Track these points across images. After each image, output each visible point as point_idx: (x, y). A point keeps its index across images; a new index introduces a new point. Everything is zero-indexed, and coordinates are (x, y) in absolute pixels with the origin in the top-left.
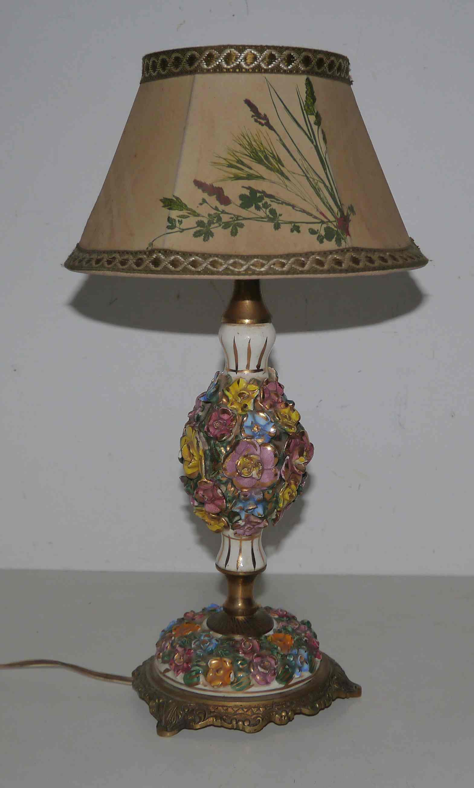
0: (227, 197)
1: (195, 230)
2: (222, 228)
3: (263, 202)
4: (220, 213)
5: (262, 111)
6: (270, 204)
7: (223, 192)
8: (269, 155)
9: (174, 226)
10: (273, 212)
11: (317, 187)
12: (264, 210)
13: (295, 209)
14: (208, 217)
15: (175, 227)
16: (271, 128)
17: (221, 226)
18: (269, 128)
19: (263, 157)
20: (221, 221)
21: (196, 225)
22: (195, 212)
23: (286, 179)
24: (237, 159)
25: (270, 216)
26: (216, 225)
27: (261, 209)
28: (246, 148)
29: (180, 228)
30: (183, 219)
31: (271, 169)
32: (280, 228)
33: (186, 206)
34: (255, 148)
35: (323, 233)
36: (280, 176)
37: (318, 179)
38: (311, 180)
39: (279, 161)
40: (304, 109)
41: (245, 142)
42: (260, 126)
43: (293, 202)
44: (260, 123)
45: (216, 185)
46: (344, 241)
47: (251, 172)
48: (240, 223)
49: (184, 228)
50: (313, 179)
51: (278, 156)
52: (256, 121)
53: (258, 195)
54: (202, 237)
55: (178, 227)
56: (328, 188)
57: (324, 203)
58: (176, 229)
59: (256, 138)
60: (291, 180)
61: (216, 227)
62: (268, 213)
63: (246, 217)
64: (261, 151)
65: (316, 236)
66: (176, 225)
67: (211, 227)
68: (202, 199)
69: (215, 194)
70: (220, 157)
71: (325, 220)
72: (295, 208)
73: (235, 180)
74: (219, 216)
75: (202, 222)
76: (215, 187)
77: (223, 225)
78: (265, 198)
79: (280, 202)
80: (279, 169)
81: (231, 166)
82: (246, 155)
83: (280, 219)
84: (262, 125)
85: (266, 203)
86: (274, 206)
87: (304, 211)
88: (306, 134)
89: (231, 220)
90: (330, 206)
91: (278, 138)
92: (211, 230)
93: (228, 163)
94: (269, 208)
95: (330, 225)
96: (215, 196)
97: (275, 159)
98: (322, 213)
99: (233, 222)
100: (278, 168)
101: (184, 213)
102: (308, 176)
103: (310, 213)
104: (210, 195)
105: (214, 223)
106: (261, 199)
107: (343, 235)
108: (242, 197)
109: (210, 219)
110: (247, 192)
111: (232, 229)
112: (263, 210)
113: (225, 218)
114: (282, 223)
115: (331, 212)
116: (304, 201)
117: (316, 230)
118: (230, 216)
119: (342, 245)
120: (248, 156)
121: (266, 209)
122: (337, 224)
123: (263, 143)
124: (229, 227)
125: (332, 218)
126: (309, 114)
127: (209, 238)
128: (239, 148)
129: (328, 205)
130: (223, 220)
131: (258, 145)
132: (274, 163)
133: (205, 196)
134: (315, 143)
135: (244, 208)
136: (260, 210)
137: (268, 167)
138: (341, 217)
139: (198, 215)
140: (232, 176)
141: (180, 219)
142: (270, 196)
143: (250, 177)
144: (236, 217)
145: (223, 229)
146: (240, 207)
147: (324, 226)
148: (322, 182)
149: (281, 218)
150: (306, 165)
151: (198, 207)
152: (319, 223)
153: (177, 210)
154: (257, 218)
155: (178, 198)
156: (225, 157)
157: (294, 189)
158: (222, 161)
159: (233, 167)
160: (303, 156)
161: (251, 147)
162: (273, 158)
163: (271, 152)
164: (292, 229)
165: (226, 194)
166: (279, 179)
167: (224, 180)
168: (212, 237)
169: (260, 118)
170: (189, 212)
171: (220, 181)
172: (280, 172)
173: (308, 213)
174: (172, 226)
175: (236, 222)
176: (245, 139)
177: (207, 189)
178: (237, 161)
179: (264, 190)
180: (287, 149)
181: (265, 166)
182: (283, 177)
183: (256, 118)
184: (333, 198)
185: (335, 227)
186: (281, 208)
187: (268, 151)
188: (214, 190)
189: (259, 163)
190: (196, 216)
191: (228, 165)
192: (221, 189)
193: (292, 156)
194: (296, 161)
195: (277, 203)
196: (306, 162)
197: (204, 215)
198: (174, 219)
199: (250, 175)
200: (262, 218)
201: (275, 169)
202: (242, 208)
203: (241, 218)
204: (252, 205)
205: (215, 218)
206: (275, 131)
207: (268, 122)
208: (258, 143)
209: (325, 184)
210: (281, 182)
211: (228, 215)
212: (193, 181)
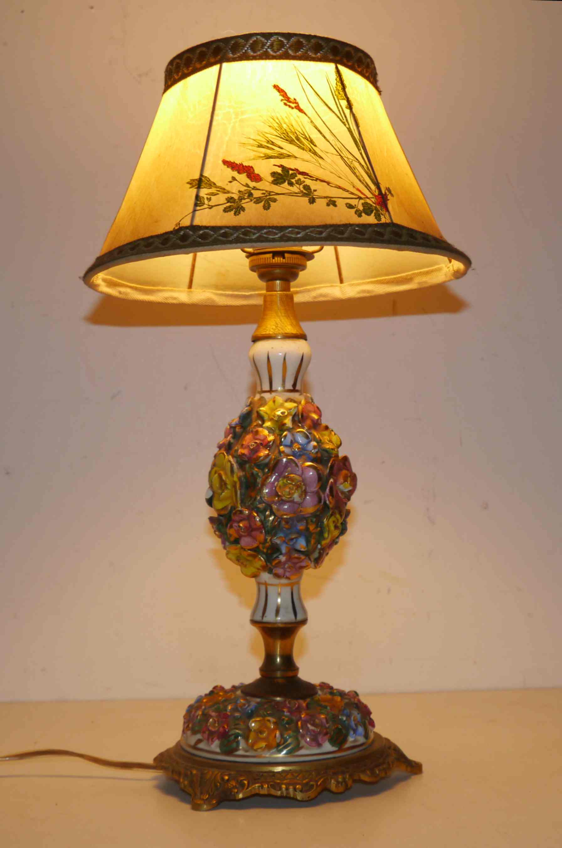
0: (258, 175)
1: (225, 206)
2: (254, 203)
3: (296, 178)
4: (251, 189)
5: (291, 96)
6: (303, 181)
7: (254, 170)
8: (300, 136)
9: (202, 203)
10: (307, 188)
11: (352, 166)
12: (298, 186)
14: (238, 194)
15: (204, 204)
16: (301, 111)
18: (299, 111)
19: (294, 138)
20: (252, 196)
21: (226, 202)
22: (224, 189)
23: (320, 158)
24: (267, 139)
25: (305, 191)
26: (248, 200)
27: (295, 185)
28: (276, 129)
29: (209, 205)
31: (303, 149)
32: (315, 202)
33: (215, 184)
34: (285, 130)
35: (361, 208)
36: (313, 155)
37: (352, 159)
38: (346, 159)
39: (312, 142)
40: (334, 94)
41: (275, 125)
42: (290, 109)
43: (327, 179)
44: (290, 106)
45: (245, 164)
46: (383, 216)
47: (282, 151)
48: (272, 198)
49: (213, 205)
50: (347, 158)
51: (310, 137)
52: (285, 104)
54: (233, 212)
55: (206, 204)
56: (363, 167)
57: (360, 180)
58: (205, 206)
59: (286, 120)
60: (325, 159)
61: (248, 202)
62: (302, 189)
63: (279, 192)
64: (292, 132)
65: (354, 210)
66: (204, 202)
67: (241, 203)
68: (231, 177)
69: (245, 172)
70: (250, 138)
71: (362, 196)
72: (331, 185)
73: (266, 159)
74: (250, 192)
75: (232, 198)
76: (246, 166)
77: (255, 200)
78: (298, 175)
79: (314, 179)
80: (311, 149)
81: (260, 146)
82: (277, 136)
84: (292, 108)
85: (299, 179)
86: (308, 182)
87: (340, 187)
88: (338, 117)
89: (263, 195)
90: (366, 183)
91: (309, 121)
92: (243, 205)
93: (258, 144)
94: (303, 184)
95: (368, 201)
96: (245, 174)
97: (306, 139)
98: (358, 190)
99: (265, 197)
101: (213, 190)
102: (342, 155)
104: (239, 173)
105: (244, 199)
106: (294, 176)
107: (382, 210)
108: (273, 174)
109: (241, 195)
110: (279, 170)
111: (264, 204)
112: (296, 186)
113: (257, 194)
114: (317, 198)
115: (368, 189)
116: (340, 178)
117: (354, 205)
118: (262, 192)
119: (382, 220)
120: (279, 137)
121: (300, 184)
122: (375, 201)
123: (293, 125)
124: (261, 202)
125: (369, 195)
126: (341, 99)
127: (240, 213)
128: (268, 130)
129: (365, 183)
130: (255, 196)
131: (288, 126)
132: (307, 144)
133: (235, 174)
134: (347, 125)
135: (276, 184)
136: (293, 186)
137: (299, 147)
138: (379, 194)
139: (228, 192)
140: (263, 155)
142: (304, 174)
143: (281, 156)
144: (268, 193)
146: (272, 183)
148: (356, 161)
149: (315, 193)
150: (339, 145)
151: (227, 184)
152: (355, 198)
153: (206, 188)
154: (291, 193)
155: (206, 177)
156: (254, 138)
157: (328, 167)
158: (252, 142)
159: (263, 148)
160: (336, 137)
161: (281, 128)
162: (304, 138)
163: (303, 133)
164: (327, 203)
165: (256, 172)
166: (311, 158)
167: (254, 159)
168: (244, 212)
169: (290, 102)
170: (218, 189)
171: (250, 160)
172: (312, 151)
173: (344, 190)
174: (200, 203)
175: (268, 197)
176: (275, 121)
177: (237, 168)
178: (267, 141)
179: (296, 168)
180: (319, 131)
181: (298, 146)
182: (316, 157)
183: (285, 102)
184: (369, 176)
185: (373, 203)
186: (316, 185)
187: (300, 132)
188: (244, 169)
189: (291, 143)
190: (225, 193)
191: (258, 145)
192: (252, 167)
193: (325, 137)
194: (329, 141)
195: (311, 179)
196: (339, 143)
197: (234, 191)
198: (202, 197)
199: (281, 154)
200: (296, 193)
201: (307, 149)
202: (274, 184)
203: (273, 193)
204: (285, 182)
205: (246, 194)
206: (305, 114)
207: (298, 106)
208: (288, 125)
209: (360, 164)
210: (315, 161)
211: (259, 191)
212: (222, 161)
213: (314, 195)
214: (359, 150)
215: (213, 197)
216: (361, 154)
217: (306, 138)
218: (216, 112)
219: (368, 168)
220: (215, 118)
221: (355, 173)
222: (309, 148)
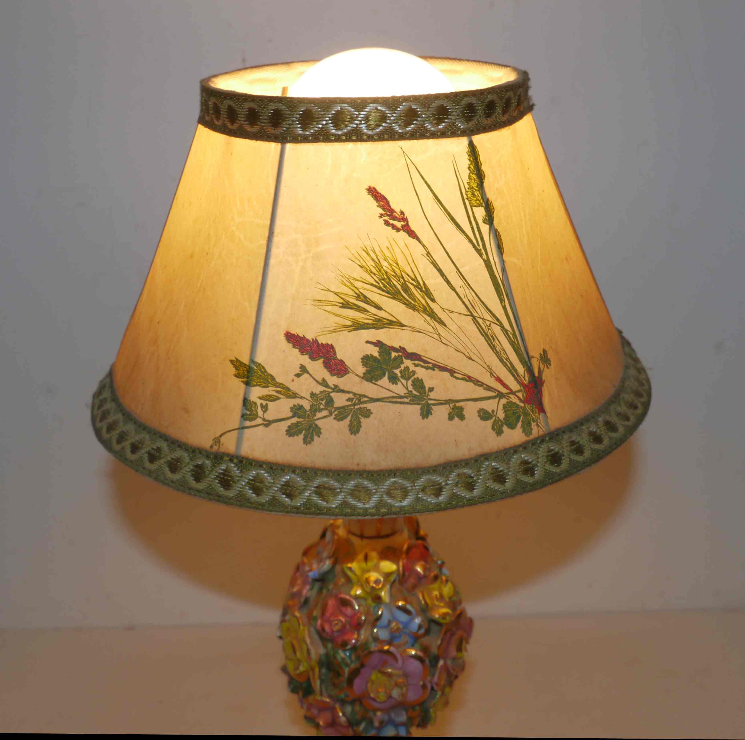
0: (342, 362)
1: (289, 423)
2: (335, 419)
3: (403, 367)
4: (330, 390)
6: (413, 371)
7: (335, 353)
8: (409, 281)
9: (254, 415)
10: (419, 385)
11: (489, 333)
12: (404, 382)
13: (455, 377)
14: (310, 399)
15: (257, 416)
16: (412, 234)
17: (333, 416)
20: (332, 405)
21: (291, 414)
22: (288, 389)
23: (439, 323)
24: (356, 291)
25: (414, 392)
26: (325, 413)
27: (400, 381)
28: (371, 271)
29: (264, 420)
30: (269, 403)
31: (414, 308)
32: (431, 414)
33: (273, 378)
34: (386, 272)
35: (501, 415)
36: (428, 318)
37: (491, 319)
38: (481, 322)
39: (427, 292)
40: (466, 198)
42: (394, 232)
43: (450, 364)
44: (394, 227)
45: (322, 340)
47: (382, 314)
48: (365, 408)
49: (271, 418)
50: (482, 319)
51: (424, 282)
52: (387, 223)
54: (301, 436)
55: (260, 417)
56: (508, 334)
57: (502, 360)
58: (259, 421)
60: (447, 324)
61: (325, 417)
62: (410, 388)
63: (375, 397)
64: (395, 275)
66: (257, 412)
67: (315, 418)
68: (299, 366)
69: (320, 357)
70: (329, 290)
71: (504, 391)
72: (456, 375)
73: (355, 330)
74: (329, 396)
75: (301, 407)
76: (322, 344)
77: (336, 412)
78: (405, 360)
79: (430, 365)
80: (428, 307)
81: (346, 305)
82: (371, 284)
83: (431, 397)
84: (397, 230)
85: (407, 369)
86: (421, 373)
88: (471, 242)
89: (350, 403)
90: (511, 364)
92: (318, 422)
93: (341, 300)
94: (413, 378)
95: (513, 398)
96: (322, 360)
97: (419, 289)
98: (498, 380)
99: (352, 407)
100: (425, 305)
101: (271, 390)
102: (475, 315)
103: (479, 381)
104: (312, 358)
105: (320, 410)
106: (398, 361)
107: (533, 412)
108: (366, 360)
109: (315, 403)
110: (374, 351)
111: (351, 420)
112: (401, 382)
113: (339, 400)
114: (435, 405)
115: (514, 376)
116: (470, 361)
117: (491, 412)
118: (348, 396)
120: (375, 286)
121: (407, 379)
122: (523, 396)
124: (346, 417)
126: (476, 207)
127: (312, 439)
128: (359, 273)
129: (508, 364)
130: (336, 405)
131: (391, 266)
132: (420, 297)
133: (305, 360)
134: (484, 257)
135: (370, 380)
136: (397, 384)
137: (408, 305)
138: (529, 383)
139: (294, 396)
140: (349, 324)
141: (264, 403)
142: (414, 357)
144: (357, 398)
145: (335, 421)
146: (362, 378)
147: (504, 401)
149: (432, 395)
150: (471, 297)
151: (293, 381)
152: (492, 398)
153: (259, 385)
154: (393, 397)
155: (260, 364)
156: (336, 290)
157: (454, 341)
158: (332, 297)
159: (350, 308)
160: (466, 280)
161: (379, 269)
162: (414, 285)
163: (413, 276)
164: (449, 414)
165: (339, 355)
166: (426, 324)
167: (336, 332)
168: (319, 436)
169: (394, 219)
170: (279, 389)
171: (329, 332)
172: (428, 311)
173: (477, 383)
174: (250, 415)
175: (356, 407)
176: (370, 256)
177: (309, 348)
178: (355, 295)
179: (403, 346)
180: (440, 271)
181: (404, 303)
182: (434, 322)
184: (516, 350)
185: (521, 401)
186: (432, 378)
187: (408, 274)
188: (320, 350)
189: (393, 297)
190: (290, 397)
191: (342, 303)
192: (332, 347)
193: (448, 282)
194: (454, 290)
195: (425, 368)
196: (472, 291)
197: (304, 395)
198: (253, 402)
199: (378, 320)
200: (401, 397)
201: (420, 307)
202: (367, 380)
203: (366, 399)
204: (384, 375)
205: (322, 400)
206: (418, 239)
207: (407, 225)
208: (391, 262)
209: (503, 328)
210: (432, 330)
211: (344, 394)
212: (285, 334)
213: (430, 400)
214: (502, 301)
215: (270, 405)
216: (504, 308)
217: (418, 286)
219: (514, 334)
221: (494, 346)
222: (423, 305)
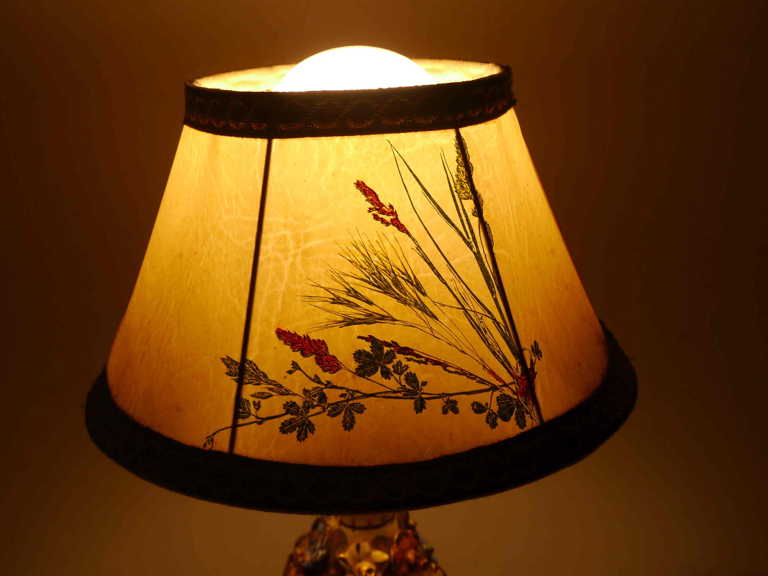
0: (334, 358)
1: (283, 419)
2: (328, 415)
3: (395, 361)
4: (323, 386)
5: (385, 200)
6: (405, 365)
7: (327, 349)
8: (399, 276)
9: (247, 413)
10: (412, 379)
11: (481, 326)
12: (397, 376)
13: (448, 371)
14: (303, 396)
15: (250, 414)
16: (401, 228)
17: (327, 412)
18: (399, 228)
19: (390, 281)
20: (326, 402)
21: (284, 411)
22: (281, 386)
23: (430, 316)
24: (348, 287)
25: (408, 387)
26: (318, 409)
27: (393, 375)
28: (362, 267)
29: (257, 417)
31: (405, 302)
32: (425, 407)
33: (265, 376)
34: (376, 267)
35: (495, 408)
36: (421, 313)
37: (482, 312)
38: (472, 314)
39: (418, 287)
40: (454, 189)
41: (361, 258)
42: (383, 226)
43: (443, 358)
44: (383, 221)
45: (314, 336)
46: (529, 416)
47: (373, 309)
48: (357, 405)
49: (264, 416)
50: (474, 313)
51: (415, 277)
52: (376, 217)
53: (386, 349)
54: (295, 433)
55: (253, 415)
56: (499, 326)
57: (494, 353)
58: (252, 419)
59: (378, 249)
60: (439, 318)
61: (318, 413)
62: (404, 383)
63: (368, 393)
64: (386, 270)
65: (485, 415)
66: (250, 410)
67: (309, 414)
68: (291, 363)
69: (312, 353)
70: (319, 286)
71: (497, 383)
72: (448, 368)
73: (346, 325)
74: (322, 391)
75: (294, 404)
76: (314, 340)
77: (329, 409)
78: (397, 355)
79: (423, 359)
80: (418, 301)
81: (337, 301)
82: (362, 279)
83: (425, 392)
84: (387, 224)
85: (400, 363)
86: (414, 367)
87: (462, 372)
88: (459, 234)
89: (343, 399)
90: (503, 355)
91: (415, 246)
92: (311, 419)
93: (332, 296)
94: (405, 373)
95: (507, 391)
96: (314, 356)
97: (410, 282)
98: (492, 372)
99: (346, 403)
100: (417, 299)
101: (263, 388)
102: (467, 307)
103: (472, 374)
104: (304, 355)
105: (314, 407)
106: (390, 357)
107: (526, 404)
108: (359, 355)
109: (308, 399)
110: (366, 347)
111: (344, 416)
112: (394, 377)
113: (332, 396)
114: (428, 399)
115: (506, 368)
116: (463, 354)
117: (484, 404)
118: (341, 392)
119: (528, 424)
120: (366, 281)
121: (400, 374)
122: (516, 388)
123: (389, 257)
124: (339, 413)
125: (508, 379)
126: (463, 199)
127: (306, 435)
128: (348, 268)
129: (501, 356)
130: (329, 401)
131: (381, 259)
132: (410, 291)
133: (297, 356)
134: (475, 249)
135: (362, 375)
136: (389, 379)
137: (399, 299)
138: (522, 374)
139: (287, 393)
140: (341, 319)
141: (257, 400)
142: (406, 351)
143: (369, 318)
144: (350, 394)
145: (329, 417)
146: (355, 374)
147: (497, 394)
148: (489, 315)
149: (425, 389)
151: (285, 377)
152: (487, 390)
153: (251, 383)
154: (386, 392)
155: (251, 362)
156: (327, 286)
157: (445, 334)
158: (323, 293)
159: (342, 304)
160: (456, 273)
161: (370, 265)
162: (406, 280)
163: (404, 271)
164: (443, 408)
165: (331, 352)
166: (418, 319)
167: (327, 328)
168: (313, 433)
169: (384, 212)
170: (271, 386)
171: (321, 328)
172: (419, 305)
173: (471, 376)
174: (243, 413)
175: (350, 403)
176: (359, 250)
177: (300, 345)
178: (347, 291)
179: (394, 341)
180: (430, 264)
181: (396, 298)
182: (426, 315)
183: (376, 212)
184: (508, 343)
185: (515, 393)
186: (425, 371)
187: (398, 269)
188: (312, 346)
189: (385, 293)
190: (282, 394)
191: (333, 299)
192: (323, 343)
193: (439, 276)
194: (445, 283)
195: (418, 362)
196: (462, 284)
197: (296, 392)
198: (246, 400)
199: (371, 315)
200: (395, 392)
201: (411, 301)
202: (360, 376)
203: (359, 395)
204: (377, 370)
205: (315, 396)
206: (408, 233)
207: (397, 219)
208: (381, 257)
209: (495, 320)
210: (424, 324)
211: (337, 390)
212: (276, 331)
213: (423, 393)
214: (493, 293)
215: (263, 402)
216: (496, 300)
217: (408, 281)
218: (264, 236)
219: (506, 327)
220: (263, 247)
221: (486, 339)
222: (415, 300)
